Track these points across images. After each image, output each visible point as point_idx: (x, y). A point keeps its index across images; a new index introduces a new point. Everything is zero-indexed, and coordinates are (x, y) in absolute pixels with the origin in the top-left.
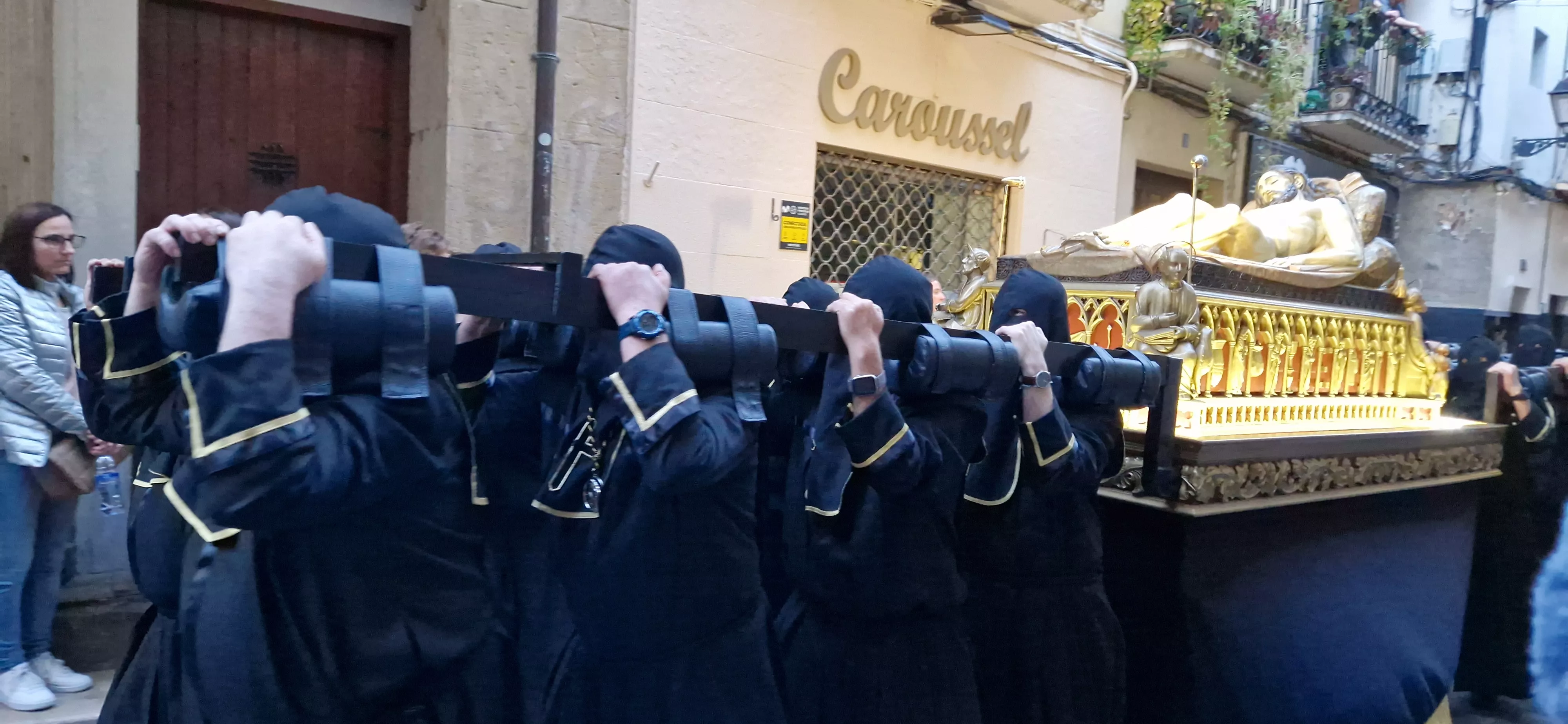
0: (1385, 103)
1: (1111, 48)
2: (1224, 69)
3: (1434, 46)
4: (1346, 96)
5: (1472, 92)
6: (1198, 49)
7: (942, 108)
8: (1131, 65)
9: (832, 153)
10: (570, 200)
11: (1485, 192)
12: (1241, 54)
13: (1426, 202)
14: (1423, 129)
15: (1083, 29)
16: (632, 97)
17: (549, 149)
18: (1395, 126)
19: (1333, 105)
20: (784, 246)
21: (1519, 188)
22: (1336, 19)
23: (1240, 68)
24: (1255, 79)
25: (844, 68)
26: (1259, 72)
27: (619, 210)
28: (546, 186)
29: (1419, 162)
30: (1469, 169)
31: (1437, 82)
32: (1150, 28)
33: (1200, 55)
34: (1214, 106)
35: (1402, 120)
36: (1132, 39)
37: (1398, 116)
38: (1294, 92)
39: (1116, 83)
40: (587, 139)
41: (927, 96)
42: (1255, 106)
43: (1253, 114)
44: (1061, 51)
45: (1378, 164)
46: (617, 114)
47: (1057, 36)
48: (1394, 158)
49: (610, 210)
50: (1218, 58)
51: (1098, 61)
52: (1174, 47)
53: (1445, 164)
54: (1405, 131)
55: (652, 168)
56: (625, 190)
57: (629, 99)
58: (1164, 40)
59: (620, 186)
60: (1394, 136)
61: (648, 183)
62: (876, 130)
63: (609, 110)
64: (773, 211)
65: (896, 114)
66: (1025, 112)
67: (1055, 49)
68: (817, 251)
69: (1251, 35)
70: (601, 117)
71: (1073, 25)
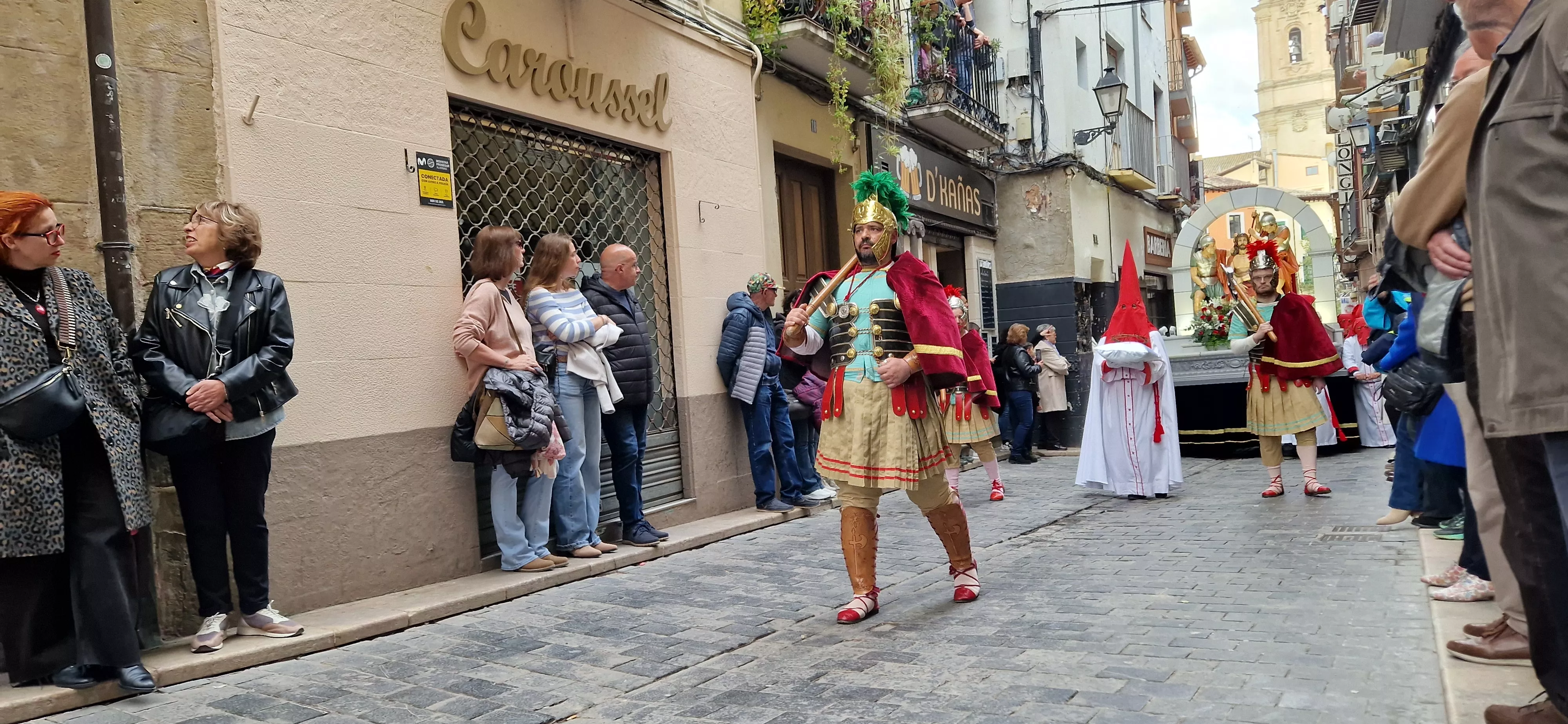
0: (973, 101)
1: (734, 30)
2: (837, 50)
3: (1001, 55)
4: (941, 91)
5: (1037, 93)
6: (812, 30)
7: (578, 70)
8: (755, 47)
9: (467, 109)
10: (146, 136)
11: (1059, 176)
12: (849, 38)
13: (1016, 191)
14: (1004, 128)
15: (706, 8)
16: (215, 20)
17: (111, 72)
18: (983, 121)
19: (931, 99)
20: (424, 201)
21: (1083, 172)
22: (922, 22)
23: (850, 52)
24: (865, 65)
25: (466, 16)
26: (867, 57)
27: (215, 151)
28: (111, 116)
29: (1005, 158)
30: (1044, 157)
31: (1009, 87)
32: (767, 12)
33: (815, 36)
34: (834, 85)
35: (986, 115)
36: (752, 22)
37: (983, 112)
38: (898, 78)
39: (744, 64)
40: (160, 65)
41: (562, 56)
42: (867, 98)
43: (868, 105)
44: (687, 26)
45: (975, 160)
46: (198, 39)
47: (683, 12)
48: (986, 154)
49: (203, 149)
50: (830, 40)
51: (723, 39)
52: (791, 27)
53: (1025, 156)
54: (991, 126)
55: (251, 104)
56: (219, 128)
57: (211, 24)
58: (780, 22)
59: (213, 123)
60: (983, 129)
61: (248, 122)
62: (511, 86)
63: (187, 35)
64: (407, 163)
65: (531, 70)
66: (662, 84)
67: (682, 23)
68: (465, 212)
69: (856, 22)
70: (176, 41)
71: (696, 4)
